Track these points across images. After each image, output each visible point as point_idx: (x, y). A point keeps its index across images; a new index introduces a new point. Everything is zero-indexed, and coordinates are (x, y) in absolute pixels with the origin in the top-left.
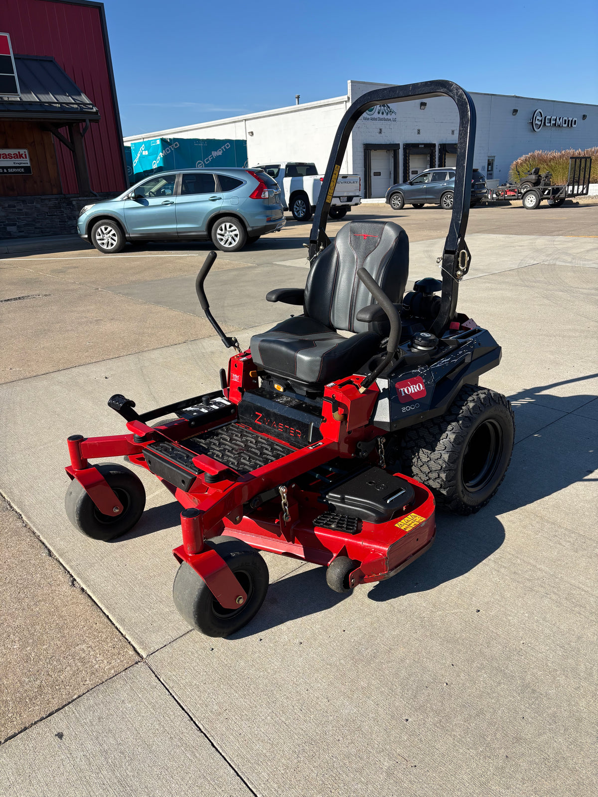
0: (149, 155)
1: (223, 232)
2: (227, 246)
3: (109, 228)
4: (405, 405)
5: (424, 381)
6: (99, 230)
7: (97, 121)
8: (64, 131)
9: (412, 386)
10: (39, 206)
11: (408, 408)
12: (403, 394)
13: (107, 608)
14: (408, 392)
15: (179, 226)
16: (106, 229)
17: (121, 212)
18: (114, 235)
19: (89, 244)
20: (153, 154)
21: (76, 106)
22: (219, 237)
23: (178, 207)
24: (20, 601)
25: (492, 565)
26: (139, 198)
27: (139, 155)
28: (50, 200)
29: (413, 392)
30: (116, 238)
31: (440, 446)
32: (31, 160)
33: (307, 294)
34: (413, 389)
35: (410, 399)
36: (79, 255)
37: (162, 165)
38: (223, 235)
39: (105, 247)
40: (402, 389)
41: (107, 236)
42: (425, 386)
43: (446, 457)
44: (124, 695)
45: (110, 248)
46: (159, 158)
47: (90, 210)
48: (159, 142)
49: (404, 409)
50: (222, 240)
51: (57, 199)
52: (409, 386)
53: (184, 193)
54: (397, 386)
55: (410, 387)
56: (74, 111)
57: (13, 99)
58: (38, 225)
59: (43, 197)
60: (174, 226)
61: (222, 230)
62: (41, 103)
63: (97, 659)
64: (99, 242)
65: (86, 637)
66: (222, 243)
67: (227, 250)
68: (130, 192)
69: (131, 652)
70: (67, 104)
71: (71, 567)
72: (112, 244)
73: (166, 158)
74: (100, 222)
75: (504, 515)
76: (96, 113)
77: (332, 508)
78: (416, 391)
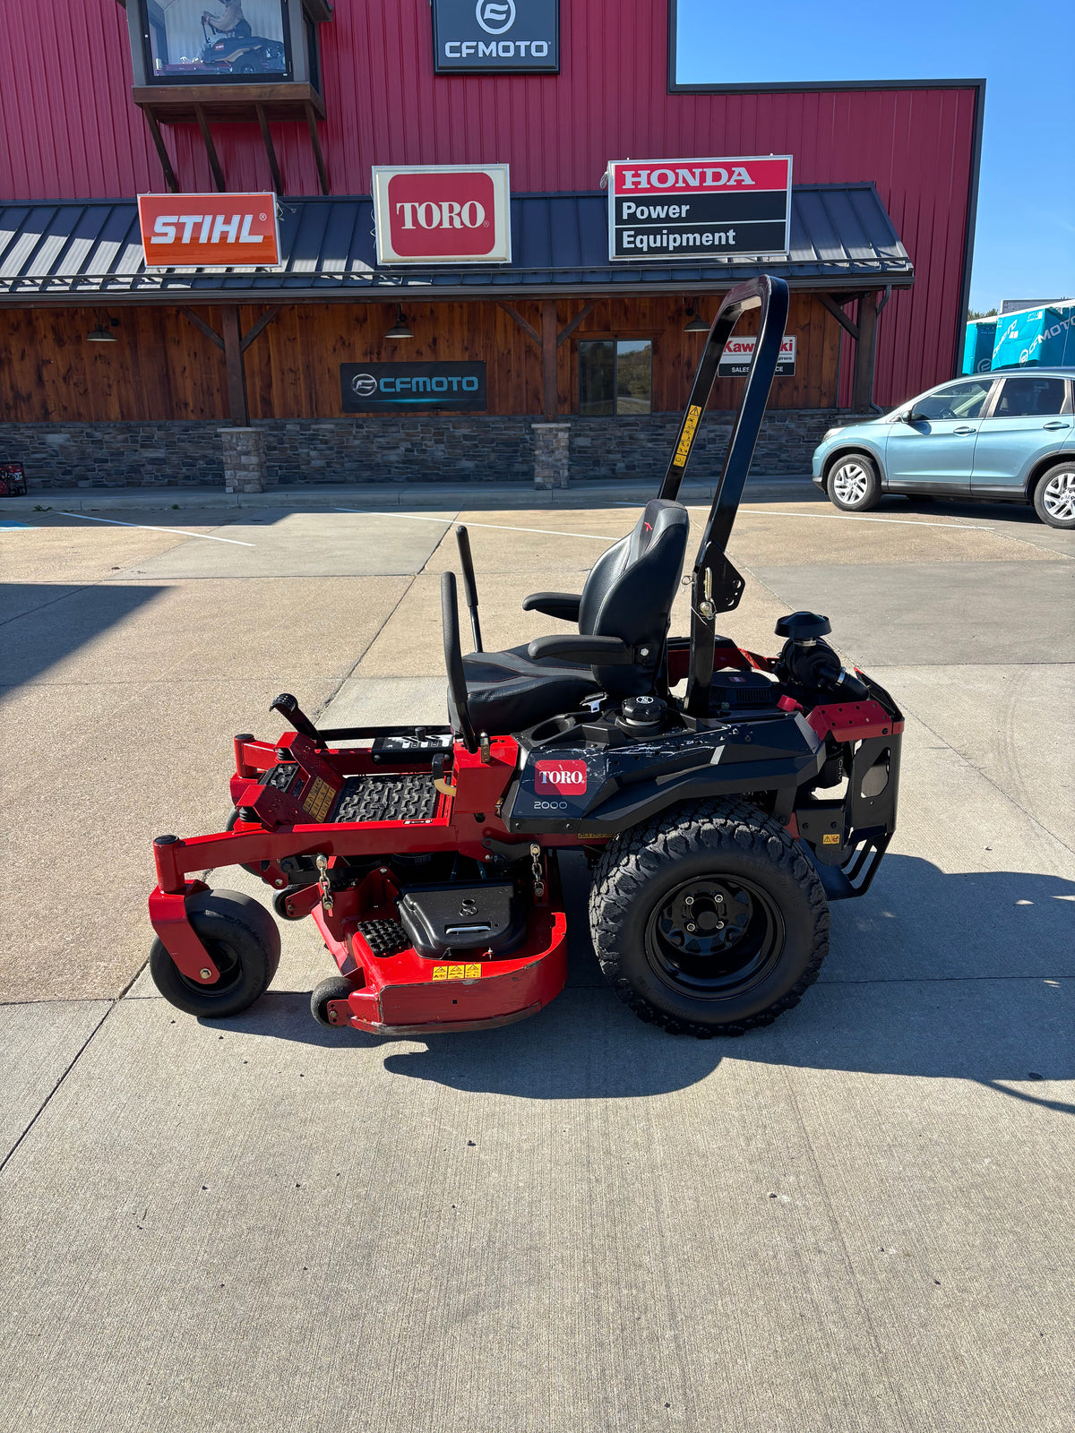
0: (1019, 339)
1: (1057, 491)
2: (1060, 516)
3: (858, 469)
4: (542, 798)
5: (588, 770)
6: (841, 471)
7: (906, 287)
8: (848, 309)
9: (563, 773)
10: (793, 426)
11: (546, 805)
12: (545, 781)
14: (555, 780)
15: (976, 474)
16: (852, 470)
17: (882, 444)
18: (863, 481)
19: (821, 493)
20: (1026, 337)
21: (876, 264)
22: (1047, 498)
23: (982, 439)
26: (917, 421)
27: (1003, 339)
28: (812, 416)
29: (563, 782)
30: (864, 487)
32: (798, 353)
34: (564, 777)
35: (553, 793)
36: (813, 511)
37: (1036, 357)
38: (1057, 496)
39: (844, 500)
40: (545, 773)
41: (852, 483)
45: (852, 502)
46: (1034, 344)
47: (837, 437)
48: (1041, 316)
49: (538, 805)
50: (1053, 504)
51: (824, 415)
52: (559, 771)
54: (538, 765)
55: (561, 774)
56: (871, 273)
57: (778, 259)
58: (784, 456)
59: (803, 412)
60: (967, 473)
61: (1056, 486)
62: (819, 264)
64: (838, 491)
66: (1052, 511)
67: (1058, 525)
70: (862, 261)
72: (857, 497)
73: (1046, 347)
74: (846, 458)
76: (909, 273)
78: (569, 782)
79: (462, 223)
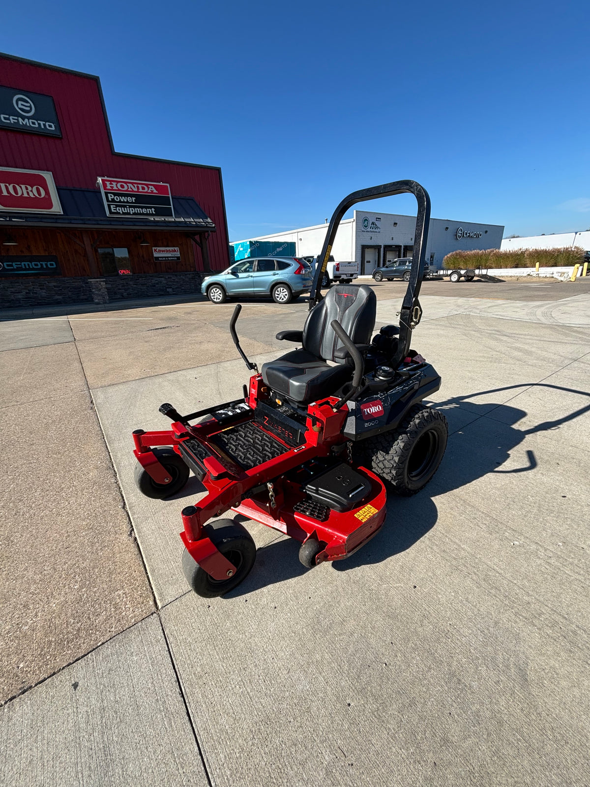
0: (243, 250)
1: (279, 293)
2: (281, 300)
3: (218, 290)
5: (382, 404)
6: (212, 291)
7: (215, 232)
8: (197, 237)
9: (373, 408)
10: (184, 278)
11: (369, 424)
12: (366, 414)
13: (146, 558)
14: (370, 412)
15: (255, 289)
16: (216, 290)
17: (224, 281)
18: (220, 294)
19: (207, 298)
20: (245, 250)
21: (204, 224)
22: (276, 295)
23: (255, 279)
24: (93, 544)
25: (427, 542)
26: (234, 273)
27: (238, 250)
28: (189, 274)
29: (374, 412)
30: (221, 295)
31: (392, 451)
32: (180, 253)
33: (304, 335)
34: (374, 409)
35: (371, 417)
36: (201, 304)
37: (249, 256)
38: (279, 295)
39: (215, 300)
40: (365, 410)
41: (217, 294)
42: (383, 407)
43: (396, 459)
44: (134, 648)
45: (218, 301)
46: (248, 252)
47: (208, 280)
48: (248, 243)
49: (366, 425)
50: (278, 297)
51: (193, 274)
52: (371, 407)
53: (258, 271)
54: (362, 407)
56: (202, 227)
57: (171, 220)
58: (183, 288)
59: (186, 273)
60: (252, 289)
61: (278, 292)
62: (185, 222)
63: (126, 606)
64: (212, 297)
65: (125, 583)
66: (278, 299)
67: (280, 303)
68: (229, 270)
69: (151, 603)
70: (199, 222)
71: (133, 519)
72: (219, 299)
73: (251, 252)
74: (213, 286)
75: (437, 497)
76: (214, 227)
77: (310, 497)
78: (376, 411)
79: (34, 195)
